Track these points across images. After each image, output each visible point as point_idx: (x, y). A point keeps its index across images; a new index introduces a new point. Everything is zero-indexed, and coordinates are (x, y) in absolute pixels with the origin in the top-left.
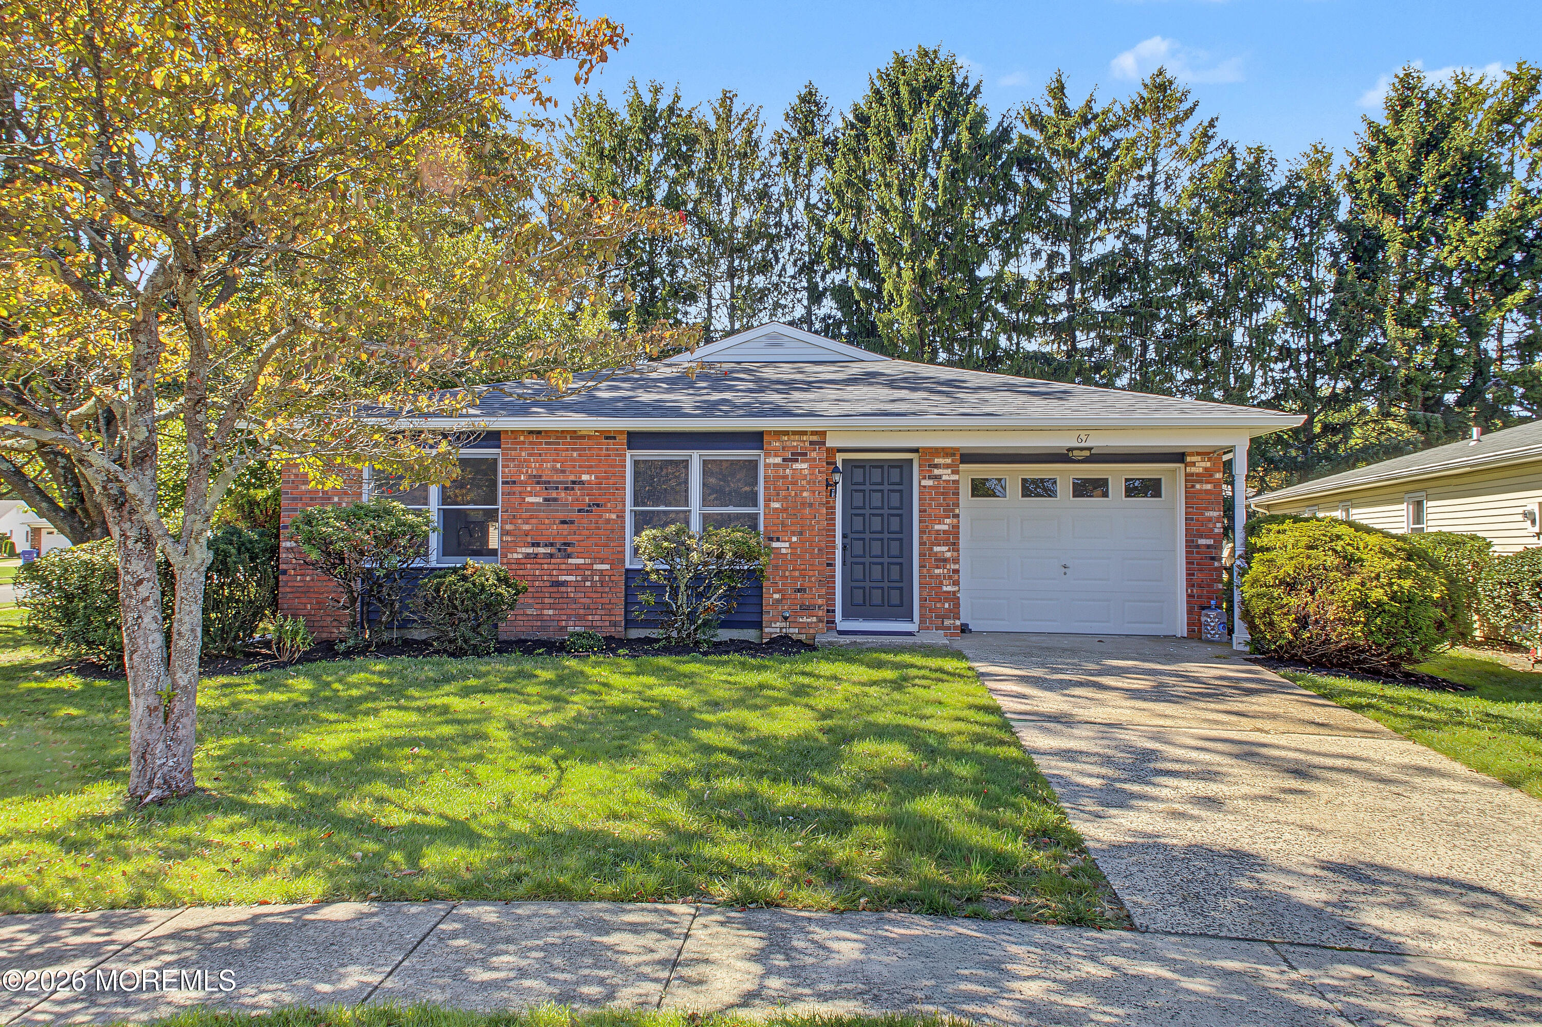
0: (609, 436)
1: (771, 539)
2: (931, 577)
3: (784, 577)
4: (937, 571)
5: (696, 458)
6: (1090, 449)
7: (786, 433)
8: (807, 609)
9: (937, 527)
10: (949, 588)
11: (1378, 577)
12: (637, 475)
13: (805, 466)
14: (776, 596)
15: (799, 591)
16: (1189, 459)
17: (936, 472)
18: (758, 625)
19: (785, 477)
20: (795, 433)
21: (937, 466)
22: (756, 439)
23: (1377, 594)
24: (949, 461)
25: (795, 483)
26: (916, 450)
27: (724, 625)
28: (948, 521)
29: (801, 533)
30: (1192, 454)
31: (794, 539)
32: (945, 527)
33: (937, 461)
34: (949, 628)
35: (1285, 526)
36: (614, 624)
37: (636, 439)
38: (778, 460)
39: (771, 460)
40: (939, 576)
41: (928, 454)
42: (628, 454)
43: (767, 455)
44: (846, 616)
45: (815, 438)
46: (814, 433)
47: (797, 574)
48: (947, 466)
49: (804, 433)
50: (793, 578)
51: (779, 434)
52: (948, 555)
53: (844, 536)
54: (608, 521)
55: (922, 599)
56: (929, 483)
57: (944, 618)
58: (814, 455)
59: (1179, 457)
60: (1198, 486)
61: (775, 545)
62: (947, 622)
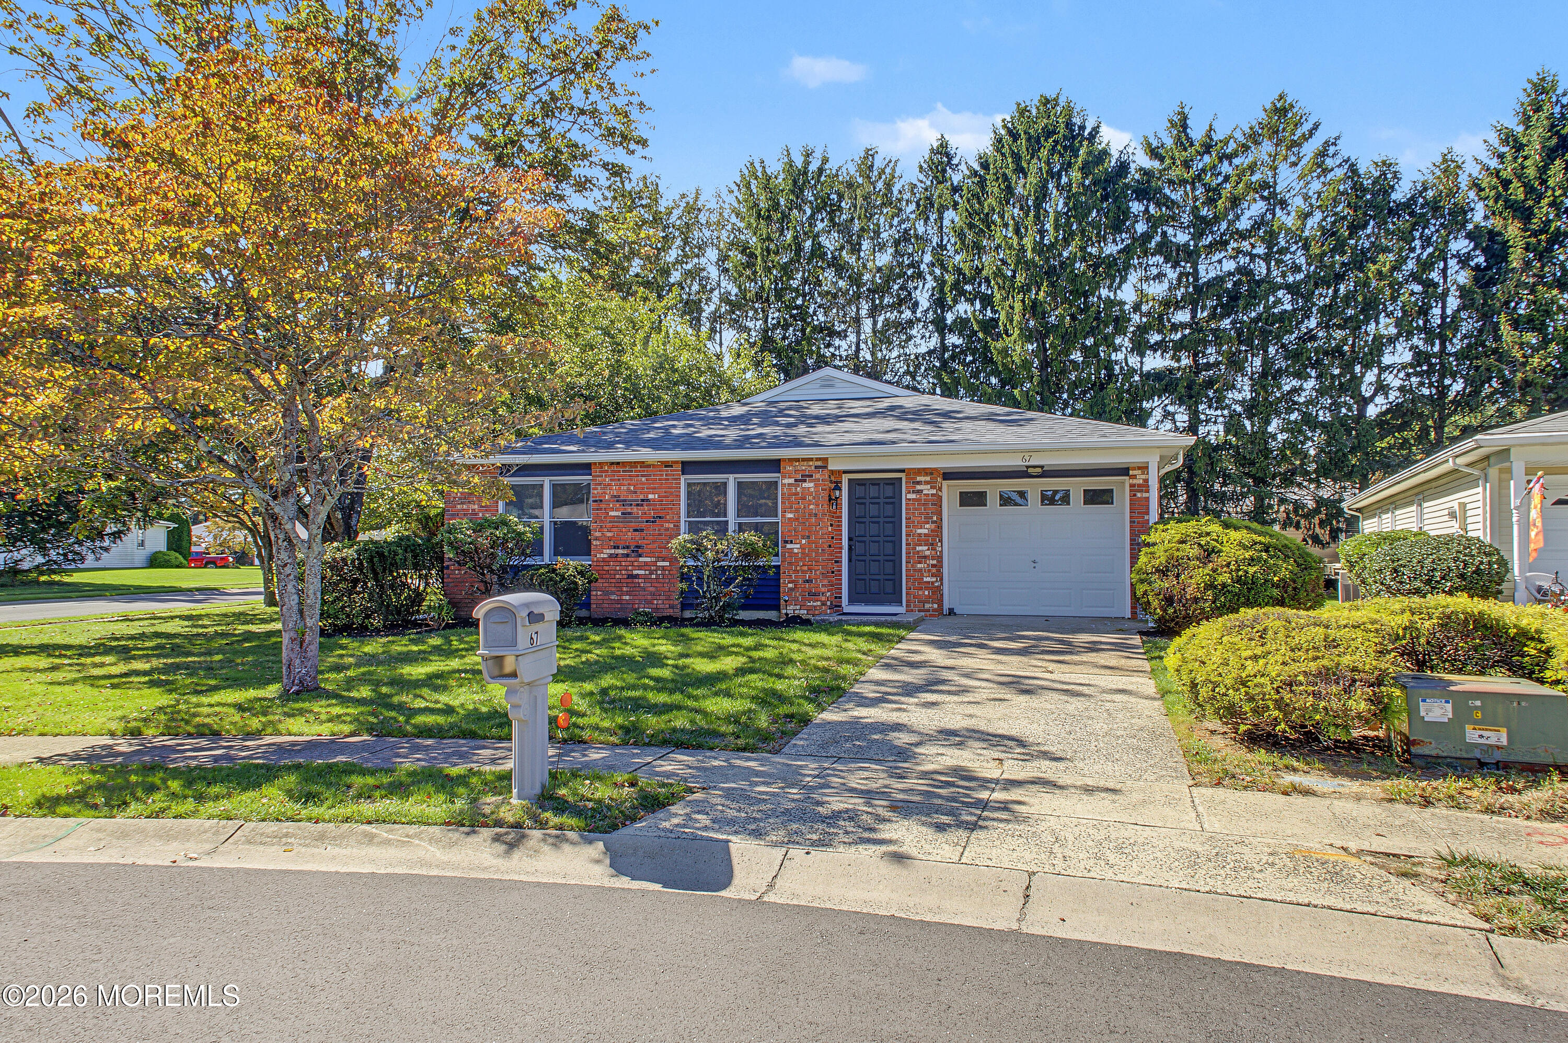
0: (667, 465)
1: (786, 542)
2: (915, 570)
3: (796, 571)
4: (919, 566)
5: (732, 480)
6: (1042, 467)
7: (797, 460)
8: (814, 595)
9: (919, 531)
10: (928, 579)
11: (1228, 565)
12: (689, 494)
13: (812, 485)
14: (790, 585)
15: (807, 581)
16: (1131, 472)
17: (919, 487)
18: (777, 608)
19: (797, 494)
20: (804, 460)
21: (919, 483)
22: (774, 465)
23: (1224, 578)
24: (928, 479)
25: (804, 498)
26: (902, 471)
27: (744, 607)
28: (927, 526)
29: (808, 537)
30: (1134, 469)
31: (804, 541)
32: (926, 531)
33: (919, 479)
34: (928, 611)
35: (1168, 526)
36: (671, 607)
37: (688, 467)
38: (792, 481)
39: (786, 481)
40: (920, 570)
41: (913, 473)
42: (682, 478)
43: (784, 477)
44: (851, 601)
45: (819, 463)
46: (818, 459)
47: (806, 568)
48: (927, 483)
49: (811, 459)
50: (803, 572)
51: (791, 460)
52: (928, 553)
53: (850, 539)
54: (667, 529)
55: (908, 588)
56: (913, 496)
57: (924, 602)
58: (818, 476)
59: (1124, 471)
60: (1139, 495)
61: (789, 546)
62: (927, 606)
